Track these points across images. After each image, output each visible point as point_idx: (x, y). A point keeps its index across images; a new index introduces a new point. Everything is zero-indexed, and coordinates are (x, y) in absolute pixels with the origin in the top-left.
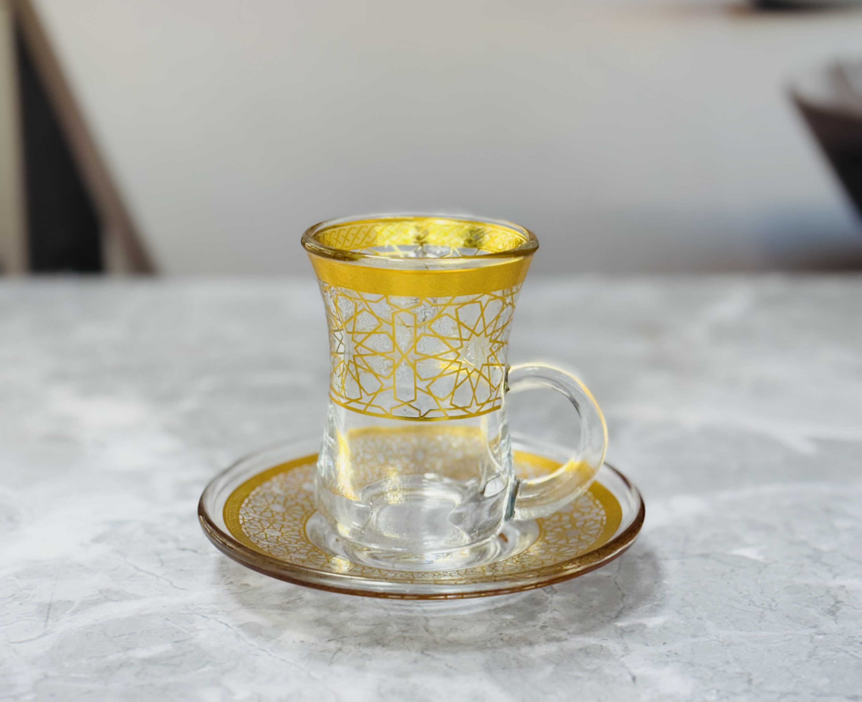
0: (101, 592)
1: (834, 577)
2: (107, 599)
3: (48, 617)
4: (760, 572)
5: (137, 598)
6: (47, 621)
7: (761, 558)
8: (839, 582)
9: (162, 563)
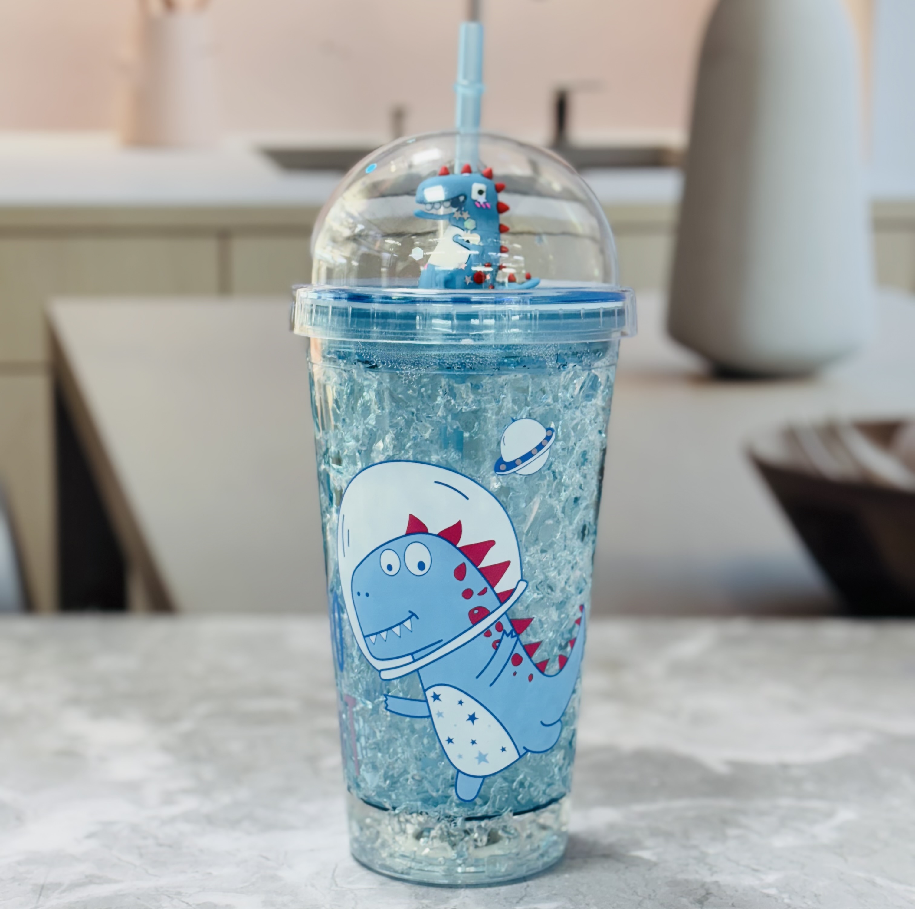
0: (87, 877)
1: (712, 875)
2: (91, 882)
3: (40, 895)
4: (649, 870)
5: (116, 882)
6: (39, 898)
7: (654, 859)
8: (715, 878)
9: (141, 855)
